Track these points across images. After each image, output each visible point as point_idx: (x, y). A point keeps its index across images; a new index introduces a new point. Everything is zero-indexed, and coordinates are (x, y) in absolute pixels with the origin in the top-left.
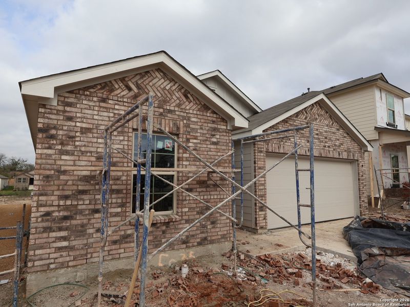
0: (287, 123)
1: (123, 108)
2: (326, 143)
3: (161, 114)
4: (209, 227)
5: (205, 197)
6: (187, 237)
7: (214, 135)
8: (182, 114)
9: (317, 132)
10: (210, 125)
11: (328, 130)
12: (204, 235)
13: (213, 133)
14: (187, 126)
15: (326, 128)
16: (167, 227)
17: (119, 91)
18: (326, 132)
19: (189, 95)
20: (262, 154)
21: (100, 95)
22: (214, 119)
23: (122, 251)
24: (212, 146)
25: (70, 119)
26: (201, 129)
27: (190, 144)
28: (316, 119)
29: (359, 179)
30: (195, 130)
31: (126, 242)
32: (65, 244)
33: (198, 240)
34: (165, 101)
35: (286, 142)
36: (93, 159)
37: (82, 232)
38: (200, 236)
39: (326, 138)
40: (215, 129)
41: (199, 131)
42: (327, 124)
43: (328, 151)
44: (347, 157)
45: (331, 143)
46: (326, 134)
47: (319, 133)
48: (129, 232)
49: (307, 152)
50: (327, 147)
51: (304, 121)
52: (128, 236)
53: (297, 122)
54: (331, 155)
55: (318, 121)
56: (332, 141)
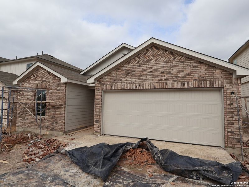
0: (119, 69)
2: (162, 76)
4: (54, 124)
6: (47, 126)
7: (58, 87)
8: (48, 81)
9: (151, 70)
10: (57, 83)
12: (53, 127)
14: (49, 85)
15: (163, 64)
18: (163, 67)
19: (50, 73)
20: (99, 92)
22: (58, 80)
23: (31, 126)
24: (57, 92)
26: (54, 85)
27: (50, 92)
28: (151, 60)
30: (51, 86)
32: (21, 121)
33: (51, 128)
34: (43, 78)
35: (118, 82)
36: (26, 99)
37: (24, 118)
38: (52, 127)
39: (163, 73)
42: (165, 60)
43: (165, 84)
44: (198, 85)
45: (170, 76)
46: (163, 69)
47: (153, 70)
48: (33, 121)
49: (138, 87)
50: (164, 80)
51: (136, 64)
52: (33, 122)
53: (129, 67)
54: (170, 86)
55: (153, 61)
56: (172, 74)
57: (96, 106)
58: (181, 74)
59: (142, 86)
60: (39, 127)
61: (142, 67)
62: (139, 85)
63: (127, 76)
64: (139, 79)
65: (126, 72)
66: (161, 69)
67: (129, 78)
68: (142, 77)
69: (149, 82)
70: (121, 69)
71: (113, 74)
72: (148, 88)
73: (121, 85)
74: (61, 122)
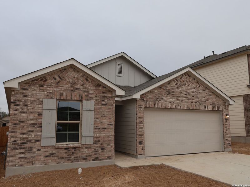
0: (161, 88)
1: (51, 89)
2: (193, 99)
3: (72, 91)
4: (99, 151)
5: (98, 135)
6: (86, 156)
8: (84, 90)
9: (186, 93)
10: (101, 95)
11: (195, 91)
12: (96, 156)
13: (103, 99)
14: (87, 96)
15: (193, 90)
16: (75, 150)
17: (49, 81)
18: (193, 92)
19: (88, 79)
20: (142, 109)
21: (40, 83)
22: (104, 91)
24: (103, 107)
25: (26, 96)
26: (96, 97)
28: (185, 84)
29: (223, 124)
31: (53, 157)
32: (22, 155)
33: (93, 158)
35: (160, 100)
36: (36, 115)
37: (30, 150)
38: (94, 156)
39: (193, 97)
40: (104, 97)
41: (94, 98)
42: (194, 87)
43: (195, 106)
44: (212, 109)
45: (198, 100)
46: (194, 94)
47: (187, 93)
48: (54, 152)
49: (177, 106)
50: (194, 102)
51: (175, 86)
52: (53, 154)
53: (169, 87)
54: (198, 108)
55: (186, 85)
56: (198, 98)
57: (139, 126)
58: (203, 100)
59: (180, 106)
60: (68, 160)
61: (179, 89)
62: (178, 105)
63: (168, 96)
64: (178, 100)
65: (167, 91)
66: (192, 93)
67: (170, 98)
68: (180, 98)
69: (185, 103)
70: (163, 88)
71: (156, 92)
72: (184, 108)
73: (163, 103)
74: (109, 147)
